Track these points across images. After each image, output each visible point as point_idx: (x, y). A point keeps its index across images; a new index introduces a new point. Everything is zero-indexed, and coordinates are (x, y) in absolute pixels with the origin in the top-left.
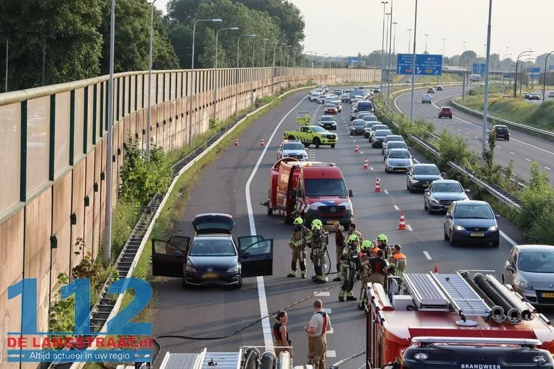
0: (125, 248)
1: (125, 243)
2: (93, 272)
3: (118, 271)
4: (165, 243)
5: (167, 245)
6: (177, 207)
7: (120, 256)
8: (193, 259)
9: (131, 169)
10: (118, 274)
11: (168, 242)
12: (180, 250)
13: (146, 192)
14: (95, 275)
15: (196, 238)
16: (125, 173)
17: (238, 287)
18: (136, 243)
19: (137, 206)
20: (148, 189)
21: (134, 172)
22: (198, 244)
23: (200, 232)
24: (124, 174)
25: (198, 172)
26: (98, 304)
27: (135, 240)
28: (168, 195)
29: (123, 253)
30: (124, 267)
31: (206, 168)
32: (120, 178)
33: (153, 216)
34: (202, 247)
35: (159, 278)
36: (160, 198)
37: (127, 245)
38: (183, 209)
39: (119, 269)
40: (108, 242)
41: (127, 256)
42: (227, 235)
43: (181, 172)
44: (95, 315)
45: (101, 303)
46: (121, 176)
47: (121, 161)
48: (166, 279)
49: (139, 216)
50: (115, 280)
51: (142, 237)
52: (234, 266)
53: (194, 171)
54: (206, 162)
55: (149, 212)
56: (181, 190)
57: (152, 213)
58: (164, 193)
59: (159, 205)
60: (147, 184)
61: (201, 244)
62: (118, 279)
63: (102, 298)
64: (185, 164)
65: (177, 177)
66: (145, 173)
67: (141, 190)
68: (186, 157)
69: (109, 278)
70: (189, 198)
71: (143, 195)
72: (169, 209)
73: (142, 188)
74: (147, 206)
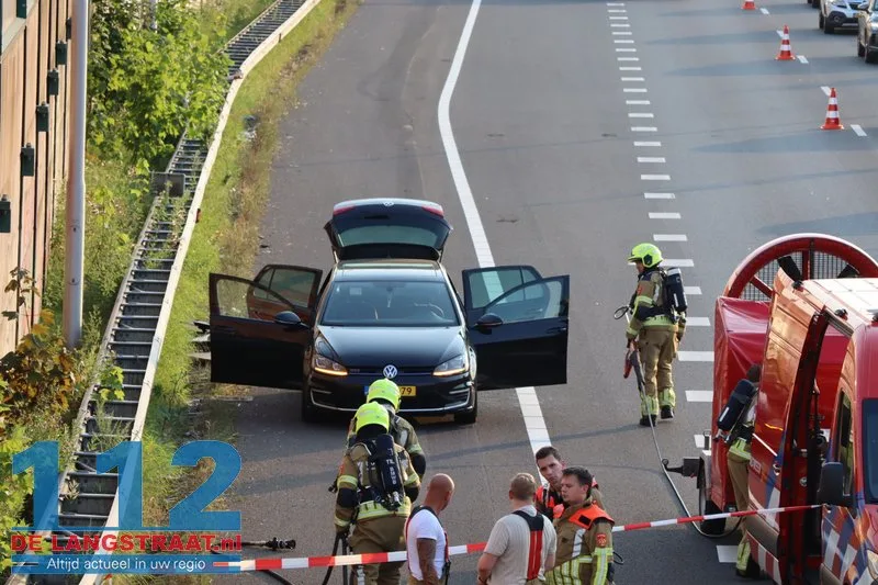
0: (121, 301)
1: (119, 282)
2: (56, 372)
3: (119, 370)
4: (246, 287)
5: (250, 292)
6: (247, 175)
7: (113, 325)
8: (331, 336)
9: (113, 59)
10: (121, 379)
11: (255, 283)
12: (294, 308)
13: (156, 129)
14: (62, 383)
15: (338, 273)
16: (98, 71)
17: (466, 418)
18: (151, 284)
19: (139, 172)
20: (162, 120)
21: (123, 67)
22: (345, 292)
23: (349, 254)
24: (96, 77)
25: (289, 68)
26: (72, 469)
27: (146, 274)
28: (218, 137)
29: (117, 313)
30: (132, 354)
31: (312, 56)
33: (189, 203)
34: (355, 298)
35: (227, 391)
36: (201, 147)
37: (125, 289)
38: (265, 181)
39: (120, 362)
40: (74, 282)
41: (132, 322)
42: (430, 263)
43: (247, 67)
44: (67, 503)
45: (78, 467)
48: (247, 392)
49: (147, 202)
50: (112, 396)
51: (168, 265)
52: (453, 357)
53: (278, 65)
54: (309, 37)
55: (176, 191)
56: (250, 123)
57: (186, 192)
58: (208, 134)
59: (200, 166)
60: (161, 105)
61: (355, 291)
62: (120, 395)
63: (78, 451)
64: (254, 46)
65: (236, 85)
67: (142, 123)
68: (253, 24)
69: (91, 391)
70: (278, 146)
71: (148, 139)
72: (225, 181)
73: (146, 116)
74: (167, 172)
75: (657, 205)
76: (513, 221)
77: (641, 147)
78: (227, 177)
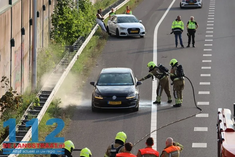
9: (60, 16)
10: (39, 100)
13: (72, 34)
16: (55, 19)
20: (74, 32)
24: (54, 21)
26: (20, 124)
32: (52, 24)
33: (76, 54)
36: (84, 39)
39: (42, 96)
40: (34, 75)
45: (22, 124)
46: (53, 22)
47: (51, 10)
49: (64, 54)
50: (37, 105)
52: (131, 93)
55: (72, 51)
57: (75, 51)
58: (86, 36)
59: (82, 44)
60: (74, 29)
62: (39, 104)
63: (24, 119)
66: (72, 19)
67: (69, 33)
69: (32, 104)
71: (70, 37)
72: (90, 48)
73: (70, 31)
74: (73, 46)
75: (206, 52)
76: (166, 57)
77: (207, 37)
78: (91, 47)
